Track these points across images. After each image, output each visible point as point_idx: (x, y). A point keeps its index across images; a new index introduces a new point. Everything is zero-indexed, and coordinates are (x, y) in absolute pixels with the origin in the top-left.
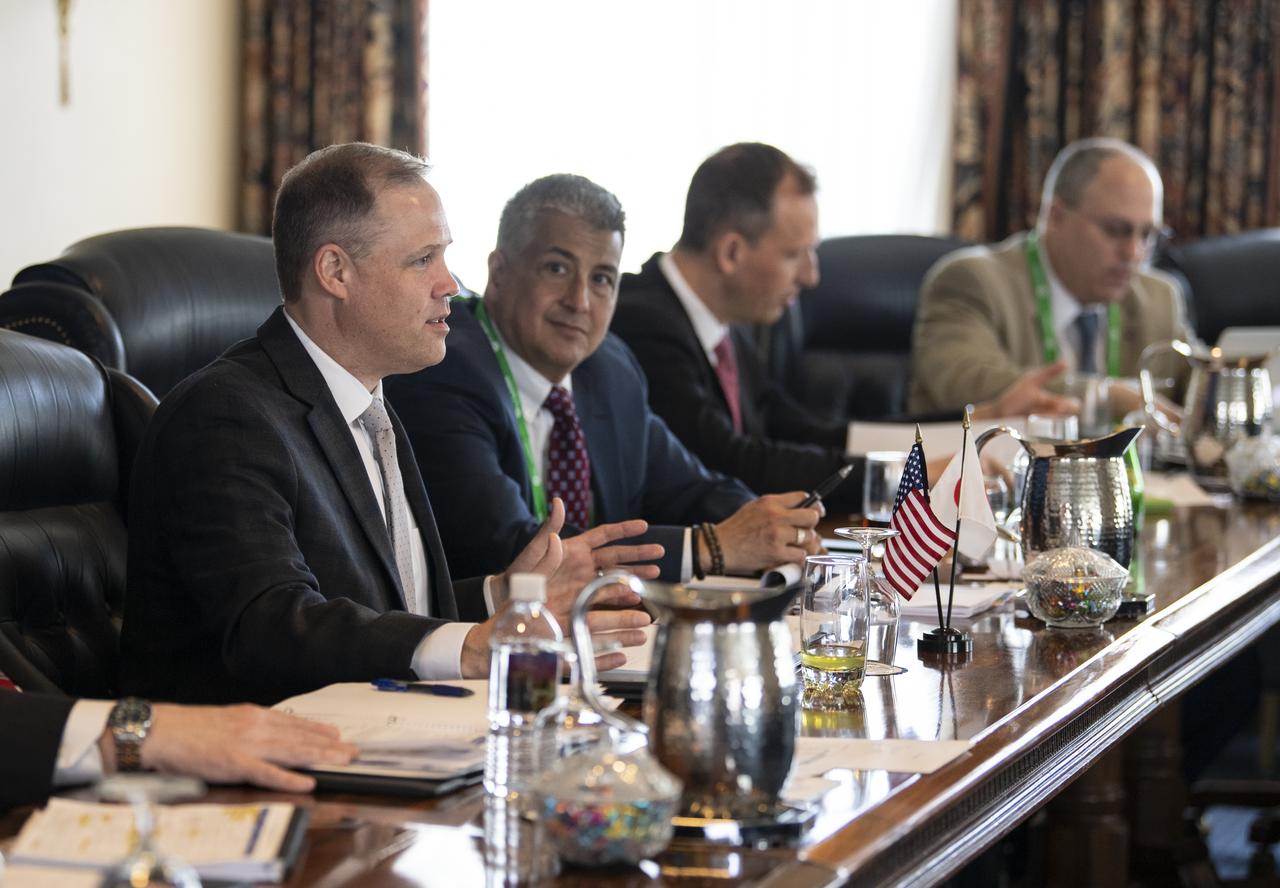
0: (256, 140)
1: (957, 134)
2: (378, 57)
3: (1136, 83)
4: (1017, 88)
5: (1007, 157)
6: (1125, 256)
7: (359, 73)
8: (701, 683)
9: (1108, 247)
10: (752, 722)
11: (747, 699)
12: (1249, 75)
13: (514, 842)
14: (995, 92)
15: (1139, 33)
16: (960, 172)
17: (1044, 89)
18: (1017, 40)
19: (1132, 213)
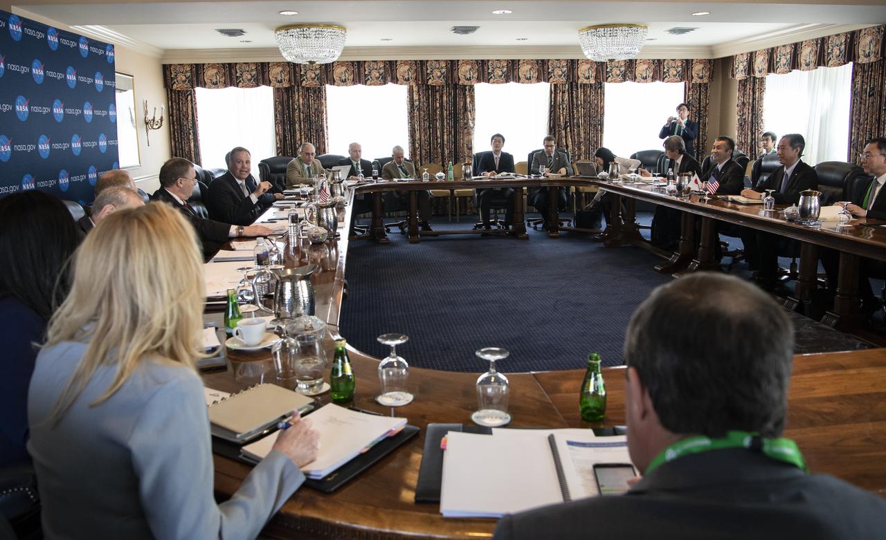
0: (174, 150)
1: (277, 144)
2: (191, 137)
3: (301, 135)
4: (285, 137)
5: (284, 146)
6: (309, 158)
7: (189, 139)
8: (325, 217)
9: (307, 157)
10: (332, 221)
11: (331, 218)
12: (316, 133)
13: (295, 241)
14: (282, 138)
15: (301, 129)
16: (278, 148)
17: (288, 137)
18: (284, 130)
19: (310, 152)
